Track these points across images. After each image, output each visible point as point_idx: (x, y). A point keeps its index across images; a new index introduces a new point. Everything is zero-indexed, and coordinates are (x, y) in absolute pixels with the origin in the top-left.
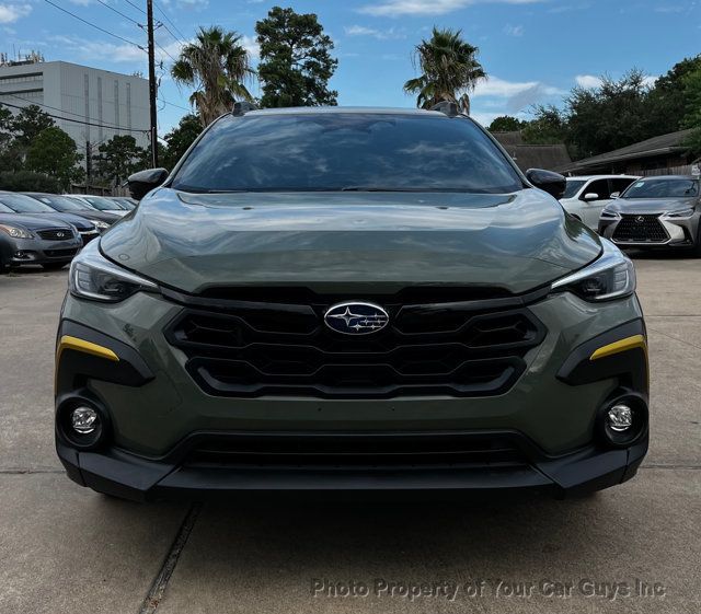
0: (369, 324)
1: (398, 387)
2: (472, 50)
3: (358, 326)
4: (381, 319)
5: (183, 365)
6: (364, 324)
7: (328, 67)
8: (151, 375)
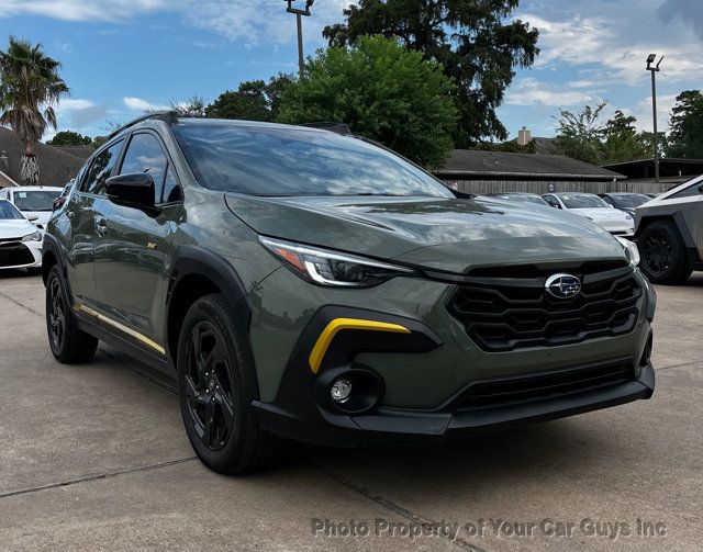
0: (572, 290)
2: (54, 64)
3: (566, 292)
4: (577, 285)
5: (463, 331)
6: (569, 290)
8: (441, 342)
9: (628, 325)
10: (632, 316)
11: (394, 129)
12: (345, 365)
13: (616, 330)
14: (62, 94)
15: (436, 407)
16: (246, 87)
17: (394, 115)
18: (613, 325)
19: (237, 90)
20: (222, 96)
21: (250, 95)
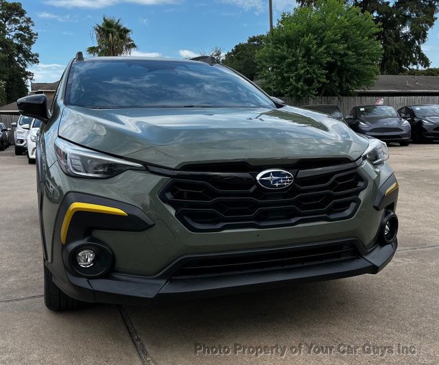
0: (284, 182)
1: (300, 218)
2: (128, 31)
3: (277, 184)
4: (290, 179)
5: (174, 214)
6: (280, 183)
7: (31, 38)
8: (152, 223)
9: (348, 212)
10: (353, 205)
11: (336, 62)
12: (83, 239)
13: (332, 216)
14: (133, 49)
15: (154, 274)
16: (252, 40)
17: (335, 53)
18: (330, 212)
19: (246, 42)
20: (236, 46)
21: (255, 45)
